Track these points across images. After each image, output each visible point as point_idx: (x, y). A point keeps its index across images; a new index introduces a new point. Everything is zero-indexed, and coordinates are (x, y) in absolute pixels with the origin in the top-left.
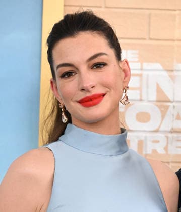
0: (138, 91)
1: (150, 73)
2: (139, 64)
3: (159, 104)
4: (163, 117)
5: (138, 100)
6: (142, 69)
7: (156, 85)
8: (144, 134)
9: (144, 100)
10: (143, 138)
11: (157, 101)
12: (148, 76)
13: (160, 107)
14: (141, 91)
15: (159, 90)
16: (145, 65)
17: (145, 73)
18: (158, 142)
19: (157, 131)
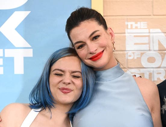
0: (148, 45)
1: (154, 35)
2: (148, 30)
3: (160, 52)
4: (163, 59)
5: (148, 50)
6: (149, 33)
7: (158, 41)
8: (152, 70)
9: (151, 50)
10: (152, 72)
11: (159, 50)
12: (153, 36)
13: (160, 54)
14: (149, 45)
15: (160, 44)
16: (151, 30)
17: (151, 35)
18: (160, 73)
19: (159, 67)
